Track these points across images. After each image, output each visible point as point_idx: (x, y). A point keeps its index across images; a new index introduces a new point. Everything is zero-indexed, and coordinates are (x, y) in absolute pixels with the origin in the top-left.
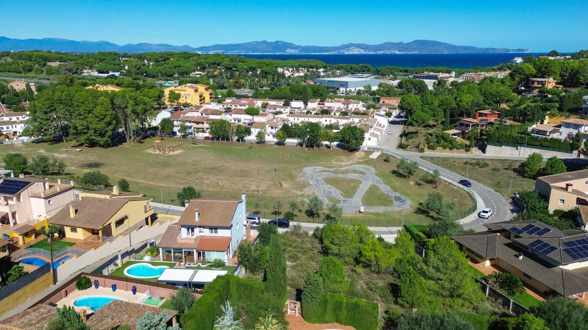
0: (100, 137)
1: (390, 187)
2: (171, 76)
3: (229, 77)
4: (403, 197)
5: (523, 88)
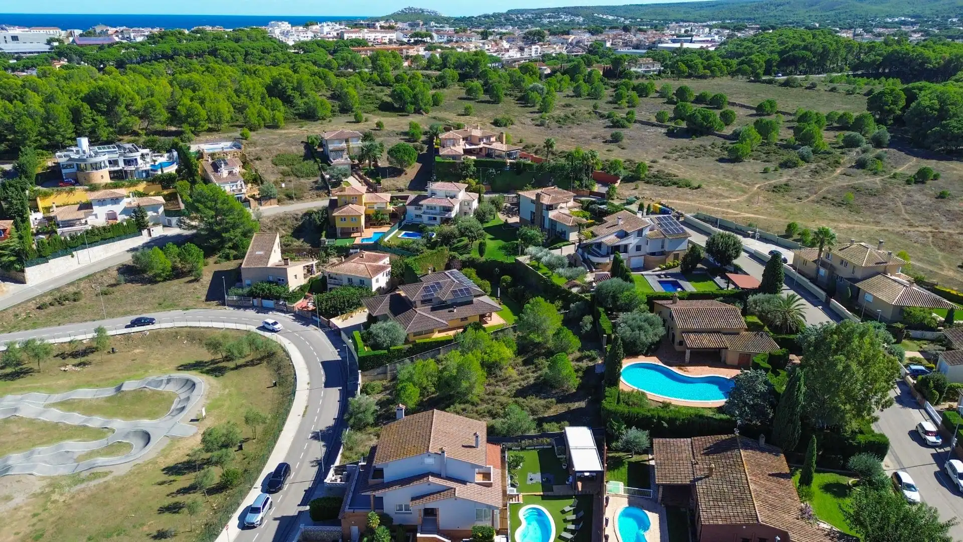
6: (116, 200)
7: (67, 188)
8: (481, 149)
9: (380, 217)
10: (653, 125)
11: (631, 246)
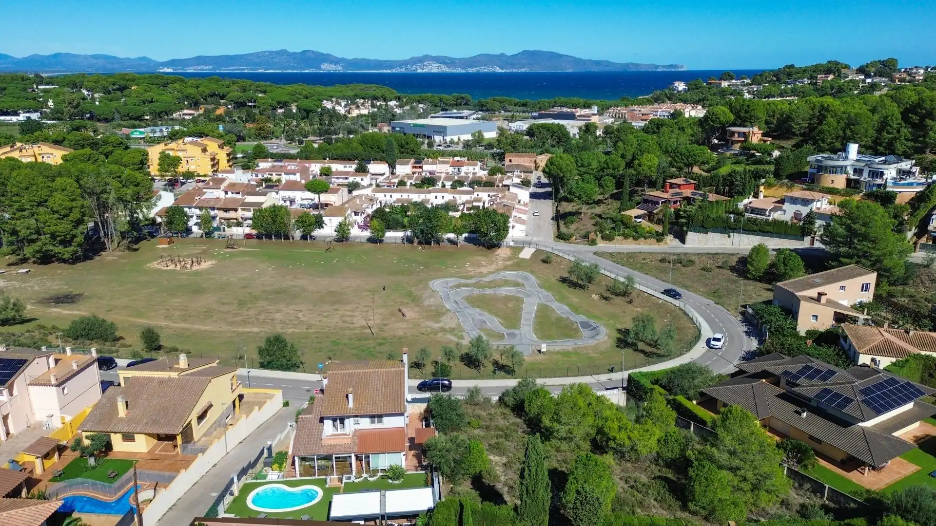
0: (61, 247)
1: (568, 305)
2: (139, 118)
3: (244, 119)
4: (592, 321)
5: (716, 141)
6: (806, 202)
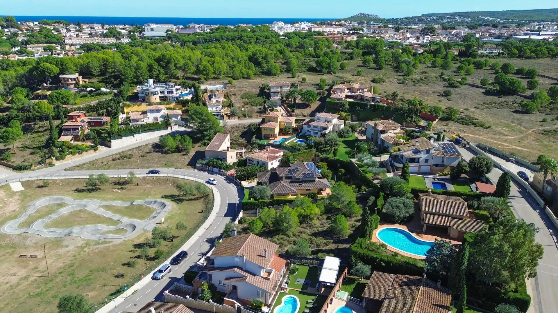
6: (158, 111)
7: (138, 103)
8: (357, 96)
9: (287, 130)
10: (477, 87)
11: (421, 159)
